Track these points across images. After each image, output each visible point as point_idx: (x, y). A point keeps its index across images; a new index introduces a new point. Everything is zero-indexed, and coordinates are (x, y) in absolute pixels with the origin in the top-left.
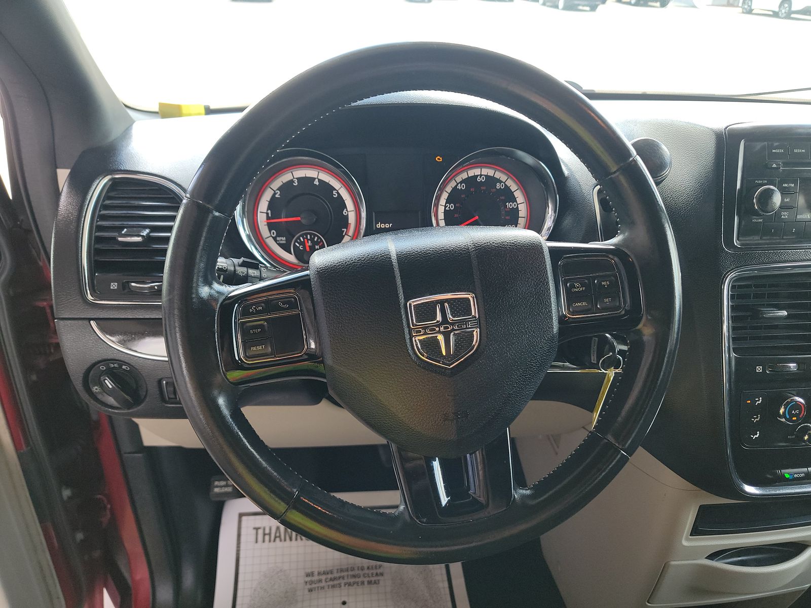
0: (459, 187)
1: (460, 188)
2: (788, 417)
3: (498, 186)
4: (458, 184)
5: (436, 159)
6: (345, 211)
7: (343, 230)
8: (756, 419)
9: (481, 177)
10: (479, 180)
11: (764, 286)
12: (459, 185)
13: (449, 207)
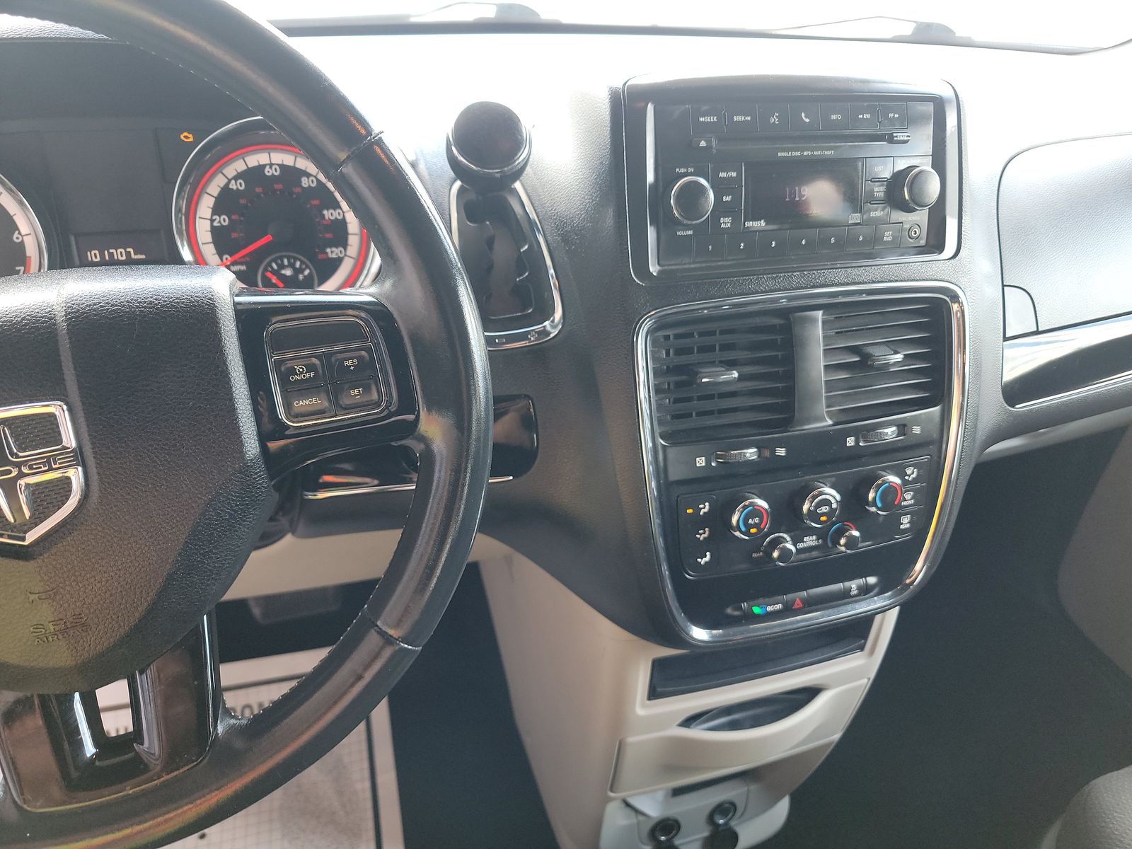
0: (233, 186)
1: (235, 187)
2: (743, 529)
3: (305, 182)
4: (230, 181)
5: (182, 137)
6: (16, 234)
7: (18, 268)
8: (703, 535)
9: (271, 168)
10: (268, 172)
11: (713, 333)
12: (233, 182)
13: (220, 222)
